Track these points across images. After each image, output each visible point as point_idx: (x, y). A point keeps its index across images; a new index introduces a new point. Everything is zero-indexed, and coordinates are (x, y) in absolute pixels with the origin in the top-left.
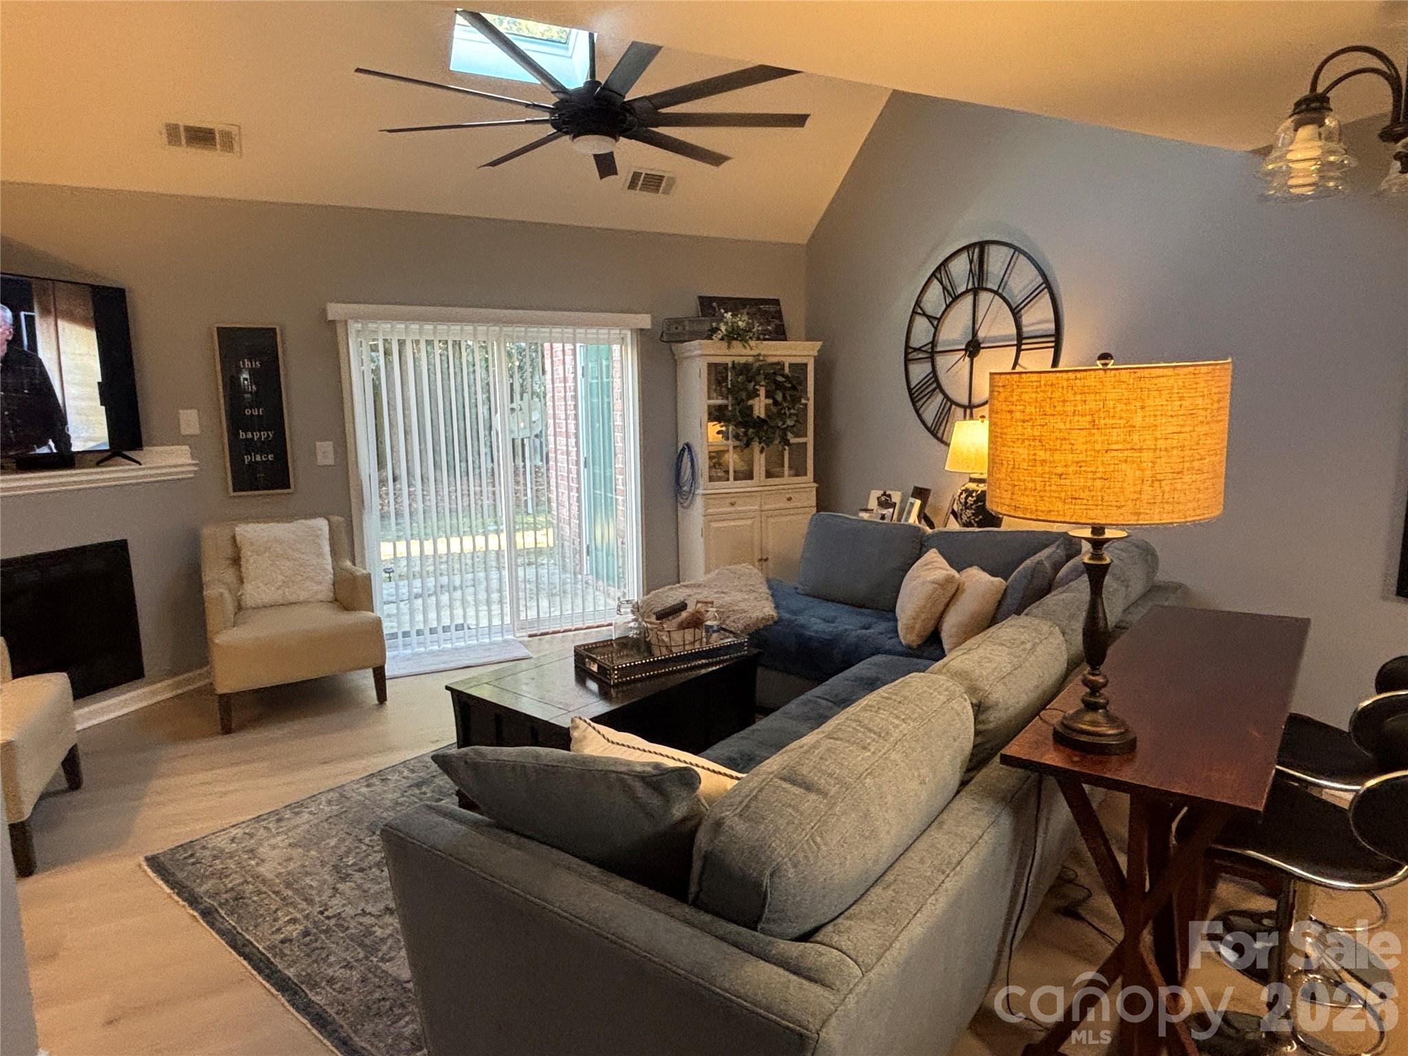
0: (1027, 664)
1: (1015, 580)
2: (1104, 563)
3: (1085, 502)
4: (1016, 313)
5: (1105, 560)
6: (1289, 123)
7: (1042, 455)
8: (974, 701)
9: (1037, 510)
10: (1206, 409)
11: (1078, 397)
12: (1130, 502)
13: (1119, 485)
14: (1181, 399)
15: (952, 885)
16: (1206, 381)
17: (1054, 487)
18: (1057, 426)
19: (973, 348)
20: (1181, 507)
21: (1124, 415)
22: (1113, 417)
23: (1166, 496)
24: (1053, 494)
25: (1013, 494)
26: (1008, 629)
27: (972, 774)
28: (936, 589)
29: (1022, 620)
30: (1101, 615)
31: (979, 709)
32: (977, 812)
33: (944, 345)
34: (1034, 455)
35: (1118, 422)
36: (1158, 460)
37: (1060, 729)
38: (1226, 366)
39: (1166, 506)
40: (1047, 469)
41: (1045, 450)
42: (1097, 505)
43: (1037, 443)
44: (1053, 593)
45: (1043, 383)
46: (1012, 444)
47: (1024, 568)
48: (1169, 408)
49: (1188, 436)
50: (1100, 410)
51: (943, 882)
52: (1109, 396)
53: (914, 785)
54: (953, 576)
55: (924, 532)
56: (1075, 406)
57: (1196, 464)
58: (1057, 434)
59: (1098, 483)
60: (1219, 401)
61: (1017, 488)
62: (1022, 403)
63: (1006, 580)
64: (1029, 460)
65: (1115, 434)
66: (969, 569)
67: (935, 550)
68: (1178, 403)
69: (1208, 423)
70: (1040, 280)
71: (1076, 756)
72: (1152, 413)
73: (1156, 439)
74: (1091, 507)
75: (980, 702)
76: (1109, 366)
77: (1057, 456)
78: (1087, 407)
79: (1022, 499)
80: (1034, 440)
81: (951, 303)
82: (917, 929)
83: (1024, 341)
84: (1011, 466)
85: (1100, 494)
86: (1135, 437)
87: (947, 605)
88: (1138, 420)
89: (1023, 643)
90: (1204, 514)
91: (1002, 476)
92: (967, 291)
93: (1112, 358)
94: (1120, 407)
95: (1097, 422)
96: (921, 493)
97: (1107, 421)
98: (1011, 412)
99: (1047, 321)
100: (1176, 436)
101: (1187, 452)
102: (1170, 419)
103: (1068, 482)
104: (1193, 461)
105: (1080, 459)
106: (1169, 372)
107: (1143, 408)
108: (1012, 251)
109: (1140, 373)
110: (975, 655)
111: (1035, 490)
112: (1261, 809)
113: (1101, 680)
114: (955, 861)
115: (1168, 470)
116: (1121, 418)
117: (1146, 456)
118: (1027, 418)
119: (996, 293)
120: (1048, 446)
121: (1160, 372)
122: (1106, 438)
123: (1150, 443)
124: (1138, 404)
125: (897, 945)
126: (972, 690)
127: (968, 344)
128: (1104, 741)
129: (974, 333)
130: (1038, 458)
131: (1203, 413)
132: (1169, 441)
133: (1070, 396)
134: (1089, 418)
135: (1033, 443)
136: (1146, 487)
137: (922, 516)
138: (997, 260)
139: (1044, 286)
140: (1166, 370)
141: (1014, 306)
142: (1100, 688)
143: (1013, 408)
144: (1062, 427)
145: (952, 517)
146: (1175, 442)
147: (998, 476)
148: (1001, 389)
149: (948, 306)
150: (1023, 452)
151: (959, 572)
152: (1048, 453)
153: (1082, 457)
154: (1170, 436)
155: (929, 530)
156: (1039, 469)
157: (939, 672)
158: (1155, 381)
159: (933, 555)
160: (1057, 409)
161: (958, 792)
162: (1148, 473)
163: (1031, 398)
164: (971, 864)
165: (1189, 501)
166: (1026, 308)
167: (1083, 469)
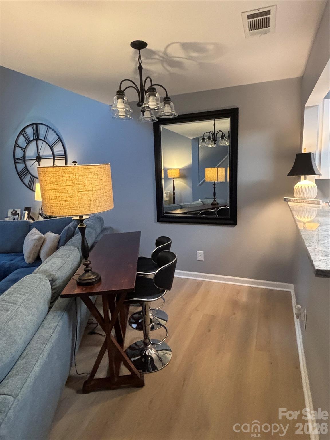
0: (67, 262)
1: (63, 234)
2: (84, 226)
3: (74, 209)
4: (51, 148)
5: (84, 225)
6: (116, 97)
7: (58, 195)
8: (50, 279)
9: (60, 213)
10: (105, 178)
11: (67, 175)
12: (88, 207)
13: (84, 202)
14: (97, 175)
15: (48, 347)
16: (104, 170)
17: (64, 205)
18: (62, 185)
19: (39, 159)
20: (102, 207)
21: (82, 181)
22: (79, 181)
23: (98, 204)
24: (64, 207)
25: (51, 208)
26: (61, 251)
27: (52, 305)
28: (36, 242)
29: (65, 247)
30: (86, 242)
31: (52, 281)
32: (55, 317)
33: (28, 158)
34: (56, 194)
35: (80, 182)
36: (94, 194)
37: (78, 281)
38: (108, 165)
39: (98, 207)
40: (61, 199)
41: (59, 193)
42: (78, 209)
43: (56, 191)
44: (74, 236)
45: (55, 170)
46: (48, 191)
47: (65, 230)
48: (95, 178)
49: (101, 186)
50: (74, 179)
51: (45, 347)
52: (77, 175)
53: (30, 317)
54: (42, 237)
55: (30, 222)
56: (66, 178)
57: (105, 194)
58: (62, 187)
59: (77, 202)
60: (108, 175)
61: (52, 206)
62: (49, 177)
63: (60, 234)
64: (54, 197)
65: (80, 187)
66: (47, 233)
67: (34, 228)
68: (97, 176)
69: (106, 182)
70: (57, 137)
71: (84, 288)
72: (90, 180)
73: (92, 187)
74: (76, 210)
75: (52, 279)
76: (76, 165)
77: (63, 195)
78: (70, 178)
79: (54, 210)
80: (55, 190)
81: (28, 143)
82: (36, 369)
83: (55, 157)
84: (49, 199)
85: (78, 206)
86: (86, 187)
87: (41, 247)
88: (86, 182)
89: (66, 255)
90: (109, 208)
91: (47, 202)
92: (33, 140)
93: (77, 163)
94: (80, 178)
95: (74, 183)
96: (28, 209)
97: (77, 182)
98: (46, 180)
99: (62, 151)
100: (98, 186)
101: (102, 191)
102: (95, 181)
103: (68, 203)
104: (104, 193)
105: (71, 195)
106: (93, 167)
107: (87, 178)
108: (47, 127)
109: (84, 167)
110: (49, 263)
111: (58, 206)
112: (134, 288)
113: (88, 262)
114: (49, 337)
115: (97, 196)
116: (81, 181)
117: (90, 193)
118: (52, 182)
119: (44, 141)
120: (60, 191)
121: (90, 167)
122: (78, 188)
123: (91, 189)
124: (86, 177)
125: (29, 379)
126: (49, 276)
127: (37, 158)
128: (92, 281)
129: (38, 154)
130: (57, 196)
131: (104, 179)
132: (96, 188)
133: (64, 175)
134: (71, 182)
135: (55, 191)
136: (92, 202)
137: (29, 217)
138: (42, 130)
139: (59, 139)
140: (92, 166)
141: (50, 146)
142: (89, 265)
143: (46, 179)
144: (63, 185)
145: (40, 215)
146: (98, 188)
147: (45, 203)
148: (41, 173)
149: (28, 144)
150: (52, 194)
151: (44, 235)
152: (60, 193)
153: (71, 194)
154: (96, 186)
155: (32, 221)
156: (58, 199)
157: (36, 273)
158: (89, 170)
159: (34, 230)
160: (61, 179)
161: (49, 311)
162: (92, 198)
163: (52, 176)
164: (55, 336)
165: (104, 205)
166: (54, 146)
167: (72, 198)
